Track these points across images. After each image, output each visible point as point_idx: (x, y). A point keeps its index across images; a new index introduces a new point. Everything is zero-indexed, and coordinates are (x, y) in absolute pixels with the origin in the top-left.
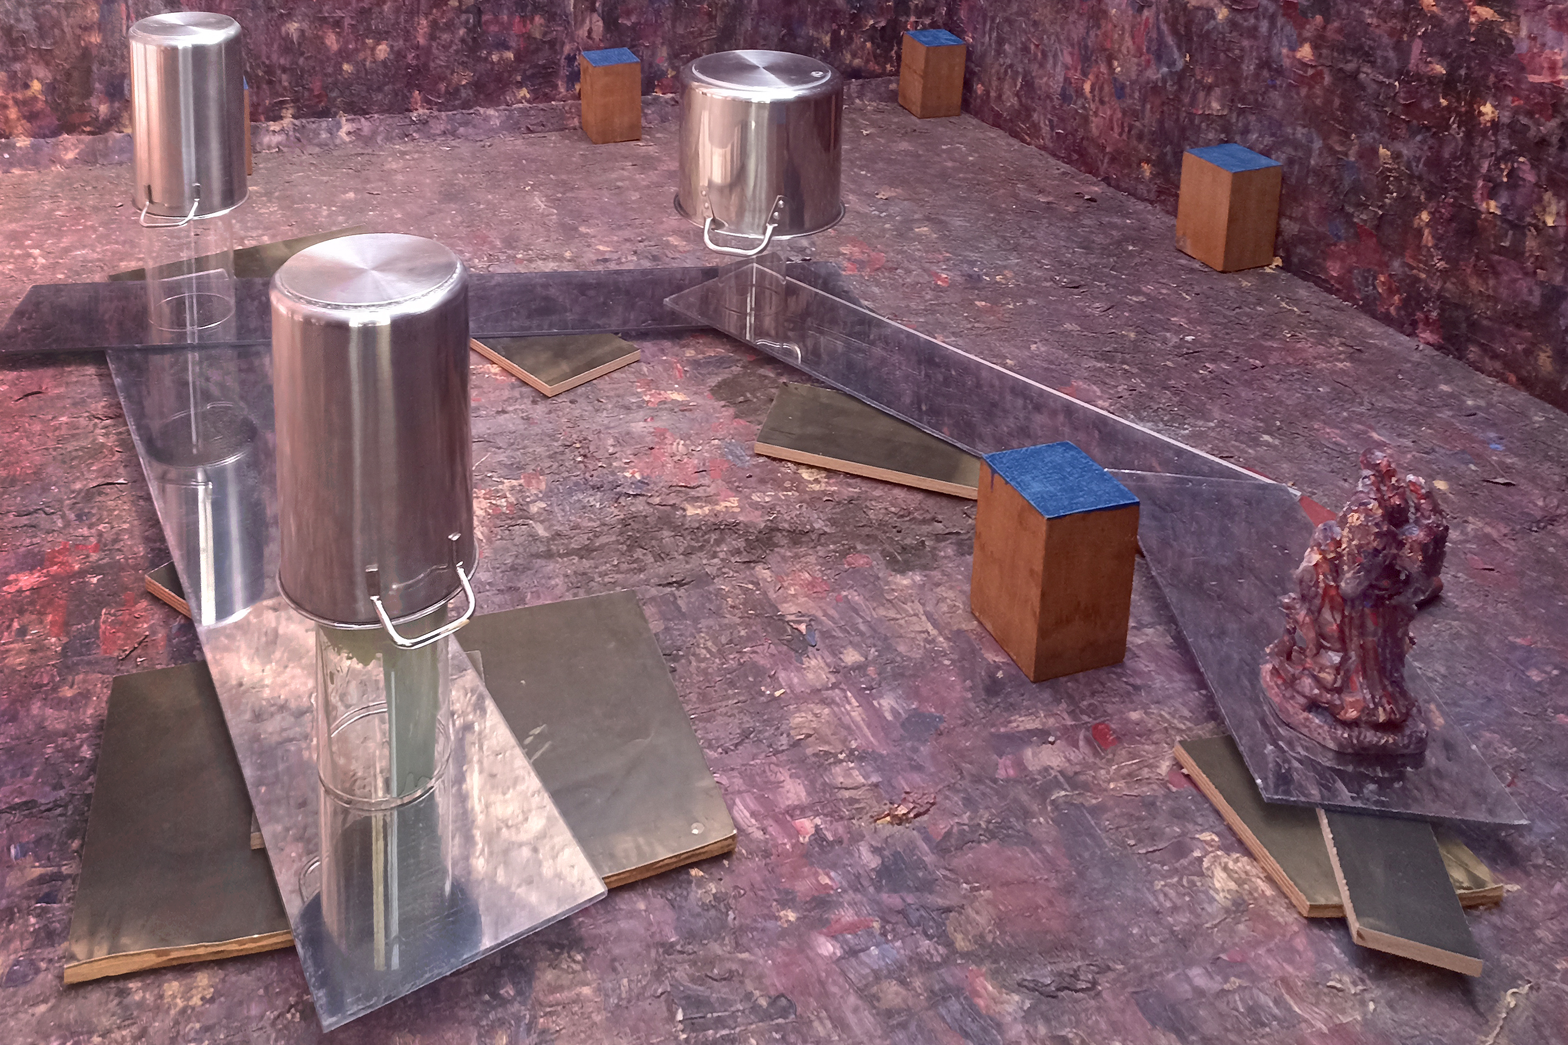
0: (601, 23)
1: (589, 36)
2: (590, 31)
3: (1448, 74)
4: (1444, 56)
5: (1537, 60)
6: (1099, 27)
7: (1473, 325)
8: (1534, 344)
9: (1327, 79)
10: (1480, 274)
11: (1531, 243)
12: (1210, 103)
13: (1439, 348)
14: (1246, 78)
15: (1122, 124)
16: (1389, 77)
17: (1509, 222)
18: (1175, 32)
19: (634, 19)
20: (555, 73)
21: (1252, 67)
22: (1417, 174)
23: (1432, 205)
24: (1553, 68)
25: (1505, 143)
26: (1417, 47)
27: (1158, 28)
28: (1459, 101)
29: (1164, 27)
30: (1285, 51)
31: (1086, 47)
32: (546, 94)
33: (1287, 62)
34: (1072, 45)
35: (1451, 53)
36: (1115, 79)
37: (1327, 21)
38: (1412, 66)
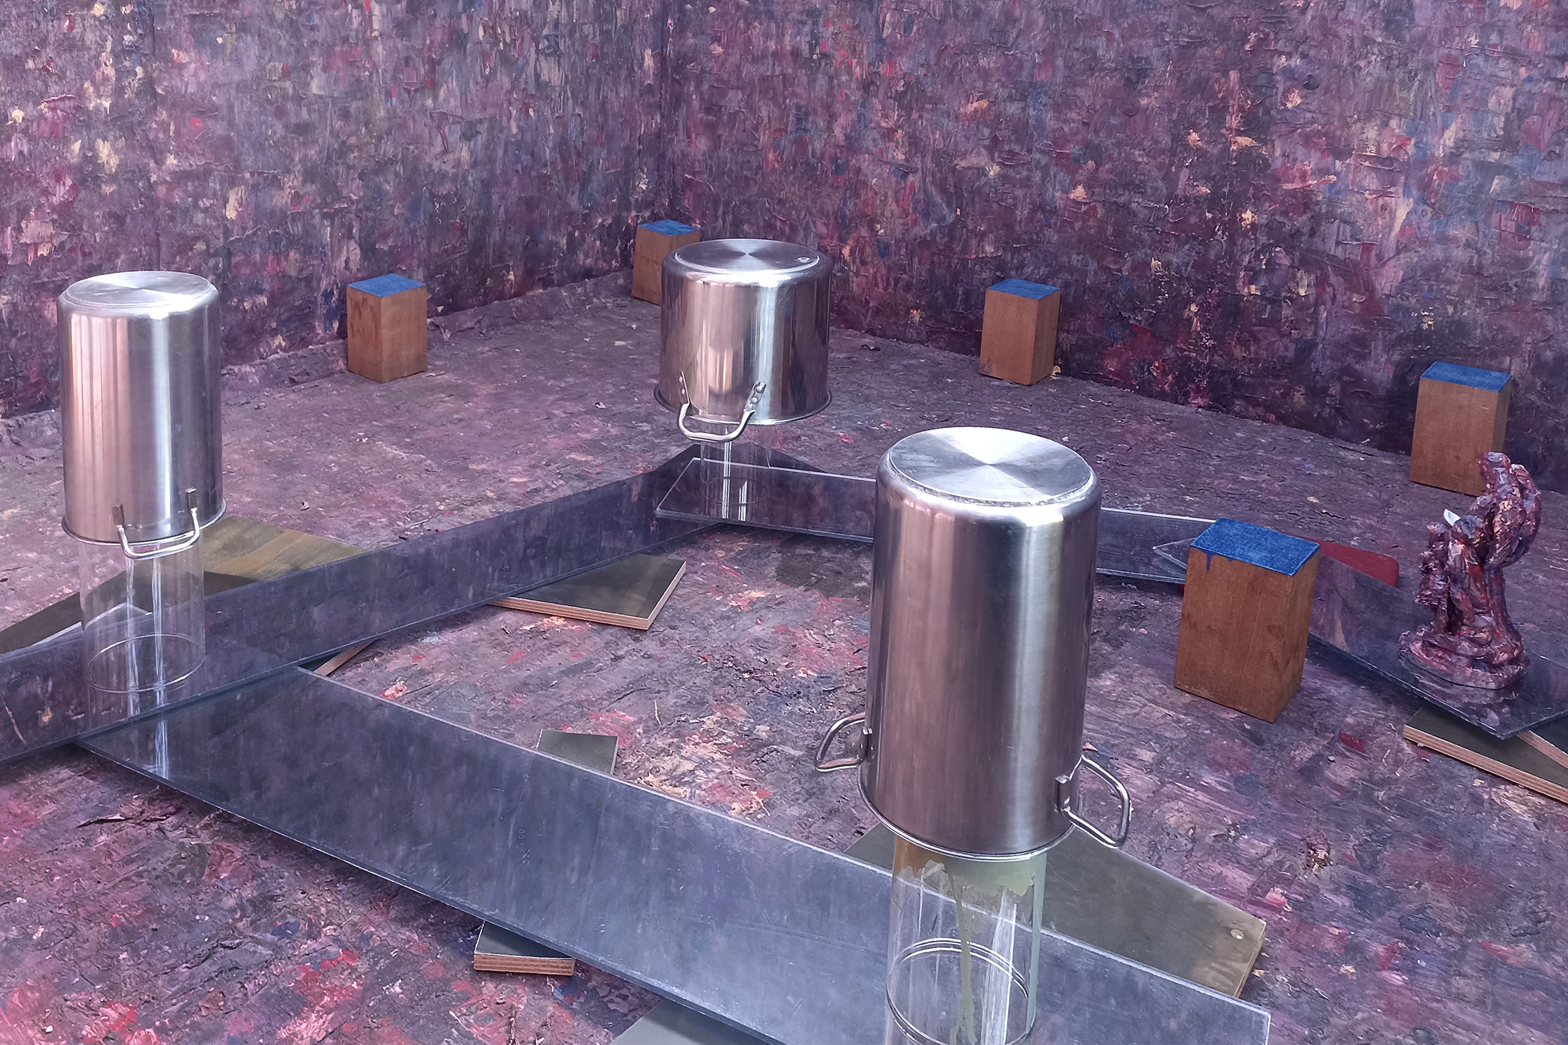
0: (358, 251)
1: (347, 267)
2: (347, 261)
3: (1212, 193)
4: (1208, 179)
5: (1290, 172)
6: (858, 196)
7: (1237, 384)
8: (1290, 388)
9: (1100, 212)
10: (1243, 343)
11: (1286, 311)
12: (983, 247)
13: (1209, 408)
14: (1020, 222)
15: (888, 279)
16: (1159, 202)
17: (1268, 299)
18: (943, 191)
19: (390, 242)
20: (312, 314)
21: (1025, 212)
22: (1185, 275)
23: (1199, 299)
24: (1304, 176)
25: (1263, 239)
26: (1184, 174)
27: (925, 191)
28: (1222, 212)
29: (932, 189)
30: (1058, 194)
31: (844, 217)
32: (302, 339)
33: (1060, 204)
34: (827, 217)
35: (1215, 176)
36: (878, 241)
37: (1098, 165)
38: (1179, 192)
